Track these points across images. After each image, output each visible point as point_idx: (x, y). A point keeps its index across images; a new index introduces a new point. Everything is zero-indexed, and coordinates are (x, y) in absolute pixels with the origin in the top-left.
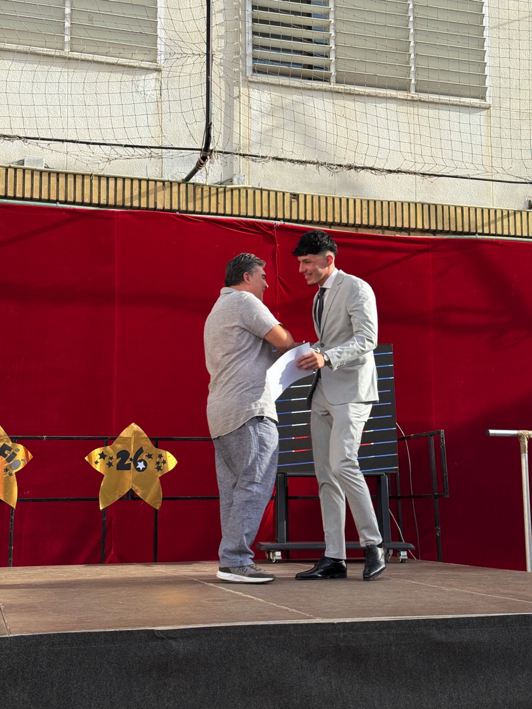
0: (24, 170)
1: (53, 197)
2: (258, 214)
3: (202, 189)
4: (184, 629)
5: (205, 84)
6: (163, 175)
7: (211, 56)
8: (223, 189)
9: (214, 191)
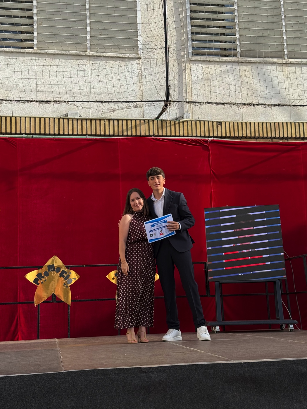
0: (68, 119)
1: (84, 133)
2: (199, 135)
3: (166, 123)
4: (158, 367)
5: (165, 64)
6: (144, 116)
7: (168, 48)
8: (178, 122)
9: (173, 123)
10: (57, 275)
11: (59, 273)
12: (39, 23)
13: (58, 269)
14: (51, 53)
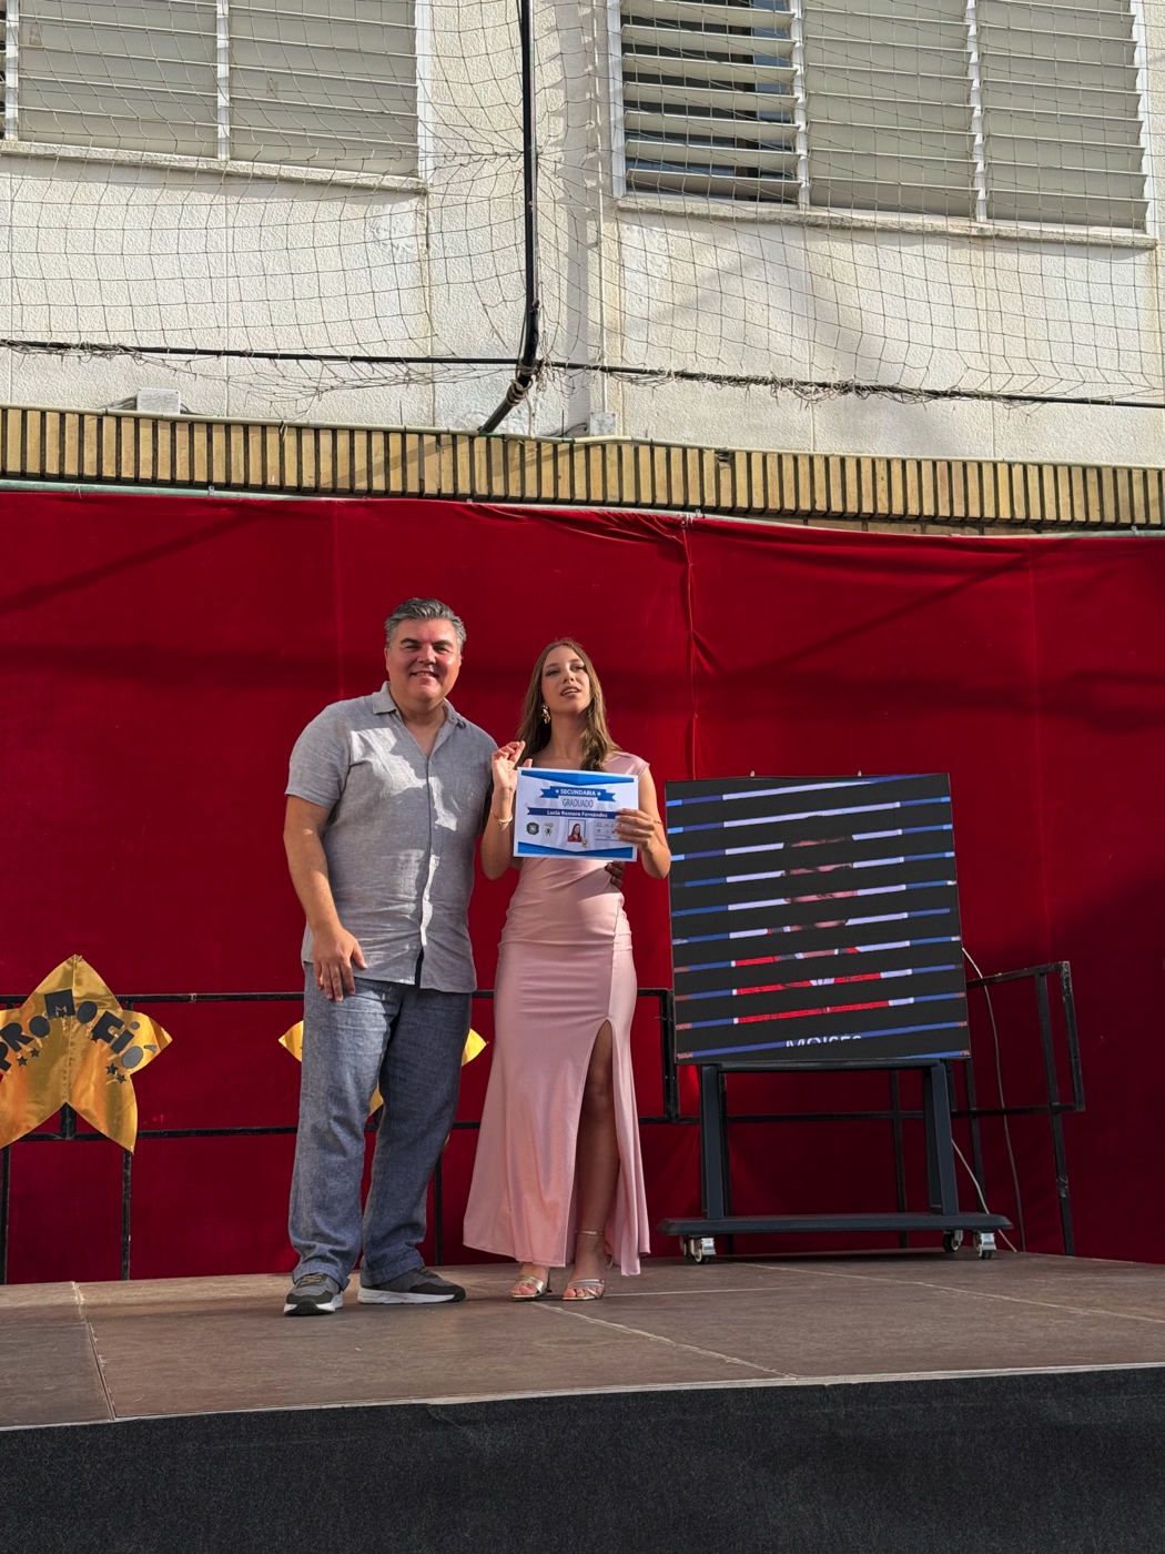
0: (137, 419)
1: (201, 477)
2: (646, 498)
3: (522, 447)
5: (523, 219)
6: (437, 420)
7: (533, 156)
8: (568, 445)
9: (547, 450)
10: (80, 1033)
11: (92, 1024)
12: (26, 37)
13: (88, 1009)
14: (72, 155)
